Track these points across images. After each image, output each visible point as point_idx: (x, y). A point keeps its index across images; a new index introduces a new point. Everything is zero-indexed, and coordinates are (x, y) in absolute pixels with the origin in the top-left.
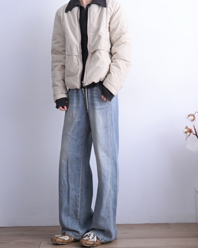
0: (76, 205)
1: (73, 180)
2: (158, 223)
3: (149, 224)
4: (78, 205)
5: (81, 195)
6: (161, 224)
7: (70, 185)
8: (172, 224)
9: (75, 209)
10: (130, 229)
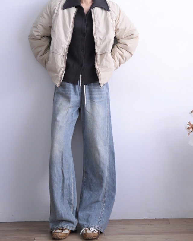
0: (70, 194)
1: (67, 170)
2: (157, 218)
3: (147, 219)
4: (72, 194)
5: (73, 183)
6: (160, 219)
7: (65, 175)
8: (171, 219)
9: (68, 198)
10: (128, 224)
